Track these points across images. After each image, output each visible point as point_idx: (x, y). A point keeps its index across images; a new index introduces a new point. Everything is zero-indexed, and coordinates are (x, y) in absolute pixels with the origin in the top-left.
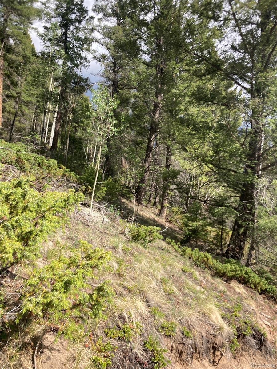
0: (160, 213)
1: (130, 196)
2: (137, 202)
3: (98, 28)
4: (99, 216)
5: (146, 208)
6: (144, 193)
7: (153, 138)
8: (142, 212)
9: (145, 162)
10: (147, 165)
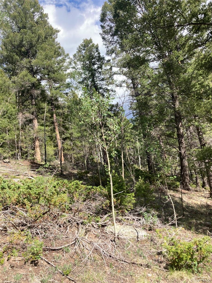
0: (211, 195)
1: (176, 185)
2: (185, 189)
3: (113, 65)
4: (132, 232)
5: (195, 192)
6: (189, 178)
7: (180, 125)
8: (191, 200)
9: (180, 150)
10: (183, 151)
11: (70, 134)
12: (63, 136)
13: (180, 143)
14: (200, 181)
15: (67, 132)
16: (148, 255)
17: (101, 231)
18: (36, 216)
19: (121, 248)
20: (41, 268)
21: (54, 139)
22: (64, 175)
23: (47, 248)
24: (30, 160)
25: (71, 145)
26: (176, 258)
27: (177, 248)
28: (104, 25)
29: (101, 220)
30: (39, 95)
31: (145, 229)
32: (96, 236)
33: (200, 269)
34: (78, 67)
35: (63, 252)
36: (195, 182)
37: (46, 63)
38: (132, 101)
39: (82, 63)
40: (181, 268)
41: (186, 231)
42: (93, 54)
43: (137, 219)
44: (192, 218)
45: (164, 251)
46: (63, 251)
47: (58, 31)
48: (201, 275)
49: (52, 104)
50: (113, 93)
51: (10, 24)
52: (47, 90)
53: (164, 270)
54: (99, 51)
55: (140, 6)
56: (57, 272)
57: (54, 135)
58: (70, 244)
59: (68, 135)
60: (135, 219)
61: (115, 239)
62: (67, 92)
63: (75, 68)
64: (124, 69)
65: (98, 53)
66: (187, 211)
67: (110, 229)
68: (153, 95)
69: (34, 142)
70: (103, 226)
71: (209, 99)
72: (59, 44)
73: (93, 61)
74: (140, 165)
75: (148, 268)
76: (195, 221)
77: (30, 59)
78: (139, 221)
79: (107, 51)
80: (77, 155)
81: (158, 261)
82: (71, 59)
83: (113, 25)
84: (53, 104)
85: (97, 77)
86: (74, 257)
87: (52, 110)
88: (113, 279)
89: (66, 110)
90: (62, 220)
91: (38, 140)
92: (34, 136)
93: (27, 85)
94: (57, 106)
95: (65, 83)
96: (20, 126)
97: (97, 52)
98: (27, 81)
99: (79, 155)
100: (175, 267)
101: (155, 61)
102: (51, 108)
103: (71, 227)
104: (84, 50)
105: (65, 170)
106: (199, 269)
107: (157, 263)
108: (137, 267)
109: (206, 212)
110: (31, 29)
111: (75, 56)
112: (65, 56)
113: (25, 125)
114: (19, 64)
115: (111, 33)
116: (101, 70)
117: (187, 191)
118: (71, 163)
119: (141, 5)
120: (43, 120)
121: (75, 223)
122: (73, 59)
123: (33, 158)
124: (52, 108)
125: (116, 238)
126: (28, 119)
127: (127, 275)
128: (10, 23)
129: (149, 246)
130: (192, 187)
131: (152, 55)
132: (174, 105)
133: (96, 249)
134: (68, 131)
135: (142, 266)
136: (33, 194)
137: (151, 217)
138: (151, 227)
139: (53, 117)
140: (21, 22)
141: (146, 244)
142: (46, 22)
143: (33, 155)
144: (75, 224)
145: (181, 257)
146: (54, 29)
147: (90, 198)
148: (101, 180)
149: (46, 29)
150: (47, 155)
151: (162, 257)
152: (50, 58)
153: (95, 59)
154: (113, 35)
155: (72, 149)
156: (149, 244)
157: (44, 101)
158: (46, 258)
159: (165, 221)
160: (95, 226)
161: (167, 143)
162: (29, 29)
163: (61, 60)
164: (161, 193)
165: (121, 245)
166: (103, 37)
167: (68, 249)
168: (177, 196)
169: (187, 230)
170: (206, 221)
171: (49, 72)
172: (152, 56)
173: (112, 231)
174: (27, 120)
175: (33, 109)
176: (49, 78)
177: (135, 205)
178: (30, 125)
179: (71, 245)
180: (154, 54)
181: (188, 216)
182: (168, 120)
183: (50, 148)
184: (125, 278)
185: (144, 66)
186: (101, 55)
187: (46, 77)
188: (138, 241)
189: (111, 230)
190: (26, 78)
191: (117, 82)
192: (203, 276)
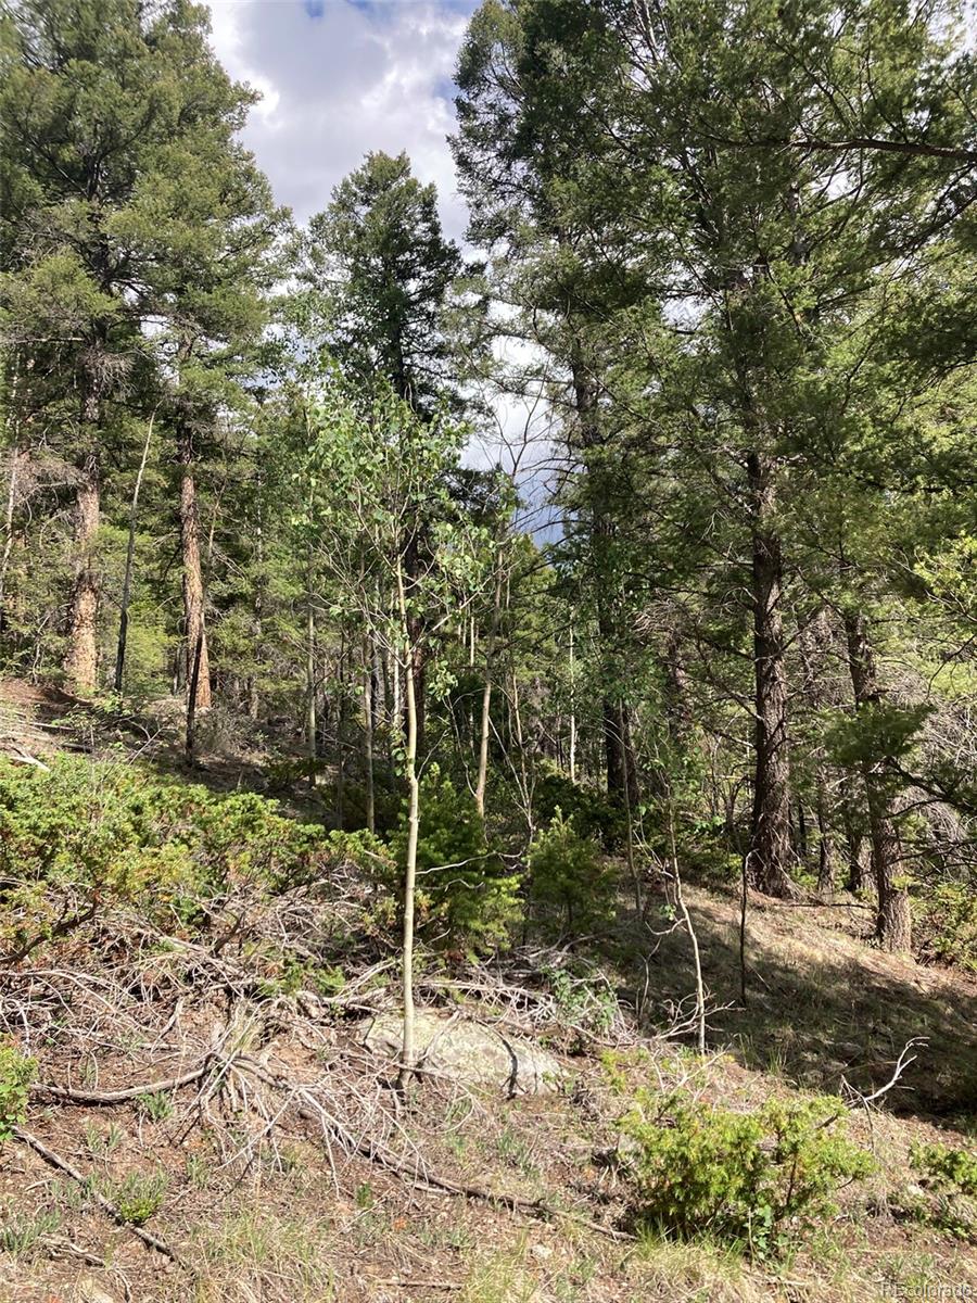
0: (881, 926)
1: (728, 869)
2: (765, 891)
3: (497, 289)
4: (487, 1052)
5: (811, 909)
6: (787, 843)
7: (771, 600)
8: (788, 939)
9: (761, 709)
10: (772, 718)
11: (254, 583)
12: (219, 587)
13: (765, 678)
14: (837, 863)
15: (242, 569)
16: (551, 1162)
17: (340, 1038)
18: (19, 936)
19: (426, 1120)
20: (9, 1181)
21: (173, 595)
22: (201, 768)
23: (53, 1089)
24: (42, 680)
25: (251, 634)
26: (676, 1184)
27: (683, 1138)
28: (473, 102)
29: (347, 987)
30: (121, 378)
31: (552, 1046)
32: (313, 1057)
33: (781, 1243)
34: (329, 278)
35: (137, 1117)
36: (815, 865)
37: (178, 233)
38: (565, 466)
39: (350, 261)
40: (694, 1231)
41: (746, 1072)
42: (408, 227)
43: (522, 997)
44: (780, 1019)
45: (626, 1147)
46: (136, 1110)
47: (253, 97)
48: (783, 1272)
49: (183, 432)
50: (480, 419)
51: (21, 28)
52: (163, 362)
53: (615, 1233)
54: (437, 220)
55: (647, 38)
56: (87, 1205)
57: (174, 575)
58: (178, 1081)
59: (246, 587)
60: (509, 995)
61: (400, 1076)
62: (260, 383)
63: (312, 279)
64: (545, 315)
65: (429, 224)
66: (762, 988)
67: (386, 1032)
68: (663, 450)
69: (73, 598)
70: (352, 1015)
71: (912, 491)
72: (249, 157)
73: (401, 258)
74: (573, 761)
75: (539, 1221)
76: (790, 1031)
77: (96, 203)
78: (529, 1009)
79: (473, 225)
80: (276, 683)
81: (591, 1191)
82: (300, 236)
83: (513, 107)
84: (188, 431)
85: (413, 335)
86: (186, 1144)
87: (179, 458)
88: (363, 1258)
89: (246, 468)
90: (150, 967)
91: (93, 590)
92: (74, 569)
93: (67, 324)
94: (206, 442)
95: (258, 344)
96: (10, 513)
97: (425, 220)
98: (68, 305)
99: (284, 685)
100: (669, 1221)
101: (691, 299)
102: (176, 451)
103: (194, 1005)
104: (366, 202)
105: (210, 746)
106: (780, 1245)
107: (585, 1200)
108: (488, 1213)
109: (848, 1000)
110: (117, 65)
111: (318, 223)
112: (271, 216)
113: (37, 513)
114: (39, 221)
115: (499, 145)
116: (438, 305)
117: (774, 900)
118: (243, 718)
119: (652, 35)
120: (128, 498)
121: (220, 986)
122: (309, 240)
123: (59, 671)
124: (180, 448)
125: (408, 1074)
126: (53, 484)
127: (434, 1243)
128: (22, 20)
129: (559, 1123)
130: (800, 883)
131: (679, 267)
132: (757, 507)
133: (303, 1117)
134: (247, 566)
135: (511, 1207)
136: (24, 832)
137: (590, 994)
138: (580, 1041)
139: (180, 491)
140: (76, 24)
141: (546, 1115)
142: (199, 46)
143: (59, 659)
144: (214, 990)
145: (701, 1178)
146: (232, 84)
147: (309, 882)
148: (377, 807)
149: (192, 75)
150: (128, 668)
151: (615, 1174)
152: (197, 215)
153: (411, 252)
154: (509, 155)
155: (254, 652)
156: (563, 1116)
157: (145, 413)
158: (41, 1139)
159: (652, 1022)
160: (314, 1011)
161: (705, 676)
162: (109, 64)
163: (250, 235)
164: (650, 893)
165: (430, 1106)
166: (461, 156)
167: (161, 1106)
168: (725, 918)
169: (749, 1068)
170: (842, 1034)
171: (186, 279)
172: (679, 274)
173: (392, 1042)
174: (47, 489)
175: (86, 440)
176: (183, 310)
177: (522, 934)
178: (61, 513)
179: (181, 1086)
180: (688, 264)
181: (762, 1008)
182: (721, 568)
183: (145, 636)
184: (424, 1259)
185: (634, 312)
186: (446, 237)
187: (166, 300)
188: (513, 1096)
189: (390, 1037)
190: (66, 292)
191: (506, 372)
192: (794, 1276)
